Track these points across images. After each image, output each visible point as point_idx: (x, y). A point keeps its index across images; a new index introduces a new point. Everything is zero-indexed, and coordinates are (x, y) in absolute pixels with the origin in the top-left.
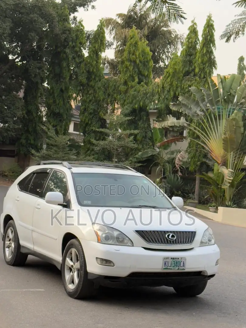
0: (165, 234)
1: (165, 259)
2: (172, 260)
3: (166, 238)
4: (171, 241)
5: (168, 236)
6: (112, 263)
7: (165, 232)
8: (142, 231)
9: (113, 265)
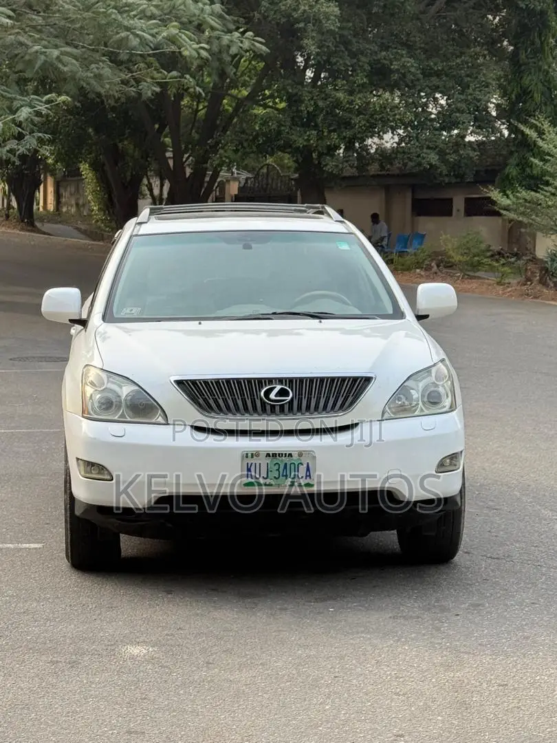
0: (261, 387)
1: (247, 457)
2: (268, 460)
3: (261, 399)
4: (274, 406)
5: (267, 393)
6: (106, 472)
7: (261, 382)
8: (194, 382)
9: (109, 477)
